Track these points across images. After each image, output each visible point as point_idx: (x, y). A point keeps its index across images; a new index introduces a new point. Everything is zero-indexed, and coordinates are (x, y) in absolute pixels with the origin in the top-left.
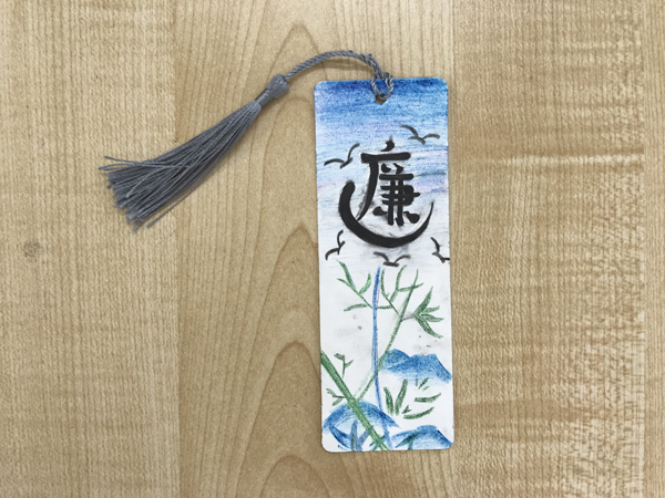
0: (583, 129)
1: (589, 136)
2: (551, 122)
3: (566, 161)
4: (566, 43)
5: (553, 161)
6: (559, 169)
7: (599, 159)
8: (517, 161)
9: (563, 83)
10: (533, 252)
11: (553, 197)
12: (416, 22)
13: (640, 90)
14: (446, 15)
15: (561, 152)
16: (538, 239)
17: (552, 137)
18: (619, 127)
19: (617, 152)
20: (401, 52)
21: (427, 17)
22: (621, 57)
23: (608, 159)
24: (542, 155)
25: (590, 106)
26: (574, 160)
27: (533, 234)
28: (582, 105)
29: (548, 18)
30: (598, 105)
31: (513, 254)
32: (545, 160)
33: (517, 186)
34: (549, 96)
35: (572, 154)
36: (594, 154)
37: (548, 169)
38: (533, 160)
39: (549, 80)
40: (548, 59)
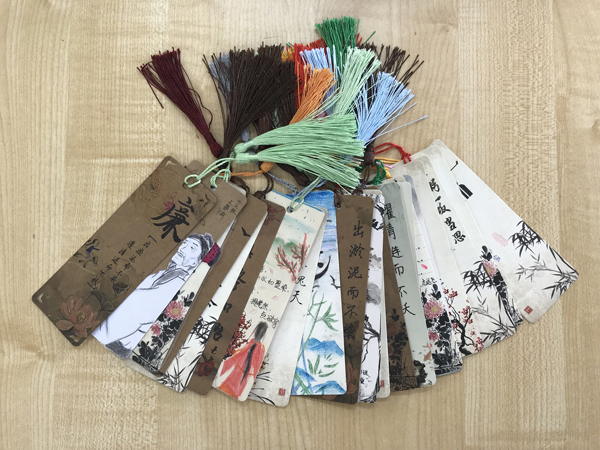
0: (134, 145)
1: (136, 148)
2: (117, 141)
3: (124, 161)
4: (126, 101)
5: (117, 161)
6: (120, 165)
7: (141, 161)
8: (98, 161)
9: (124, 121)
10: (104, 208)
11: (116, 180)
12: (49, 89)
13: (164, 125)
14: (65, 86)
15: (121, 157)
16: (107, 201)
17: (117, 148)
18: (152, 144)
19: (151, 157)
20: (40, 104)
21: (55, 87)
22: (154, 109)
23: (146, 160)
24: (111, 158)
25: (137, 133)
26: (128, 161)
27: (105, 199)
28: (133, 132)
29: (117, 88)
30: (142, 132)
31: (94, 209)
32: (113, 160)
33: (97, 174)
34: (117, 127)
35: (127, 157)
36: (139, 158)
37: (114, 165)
38: (106, 161)
39: (117, 119)
40: (117, 109)
